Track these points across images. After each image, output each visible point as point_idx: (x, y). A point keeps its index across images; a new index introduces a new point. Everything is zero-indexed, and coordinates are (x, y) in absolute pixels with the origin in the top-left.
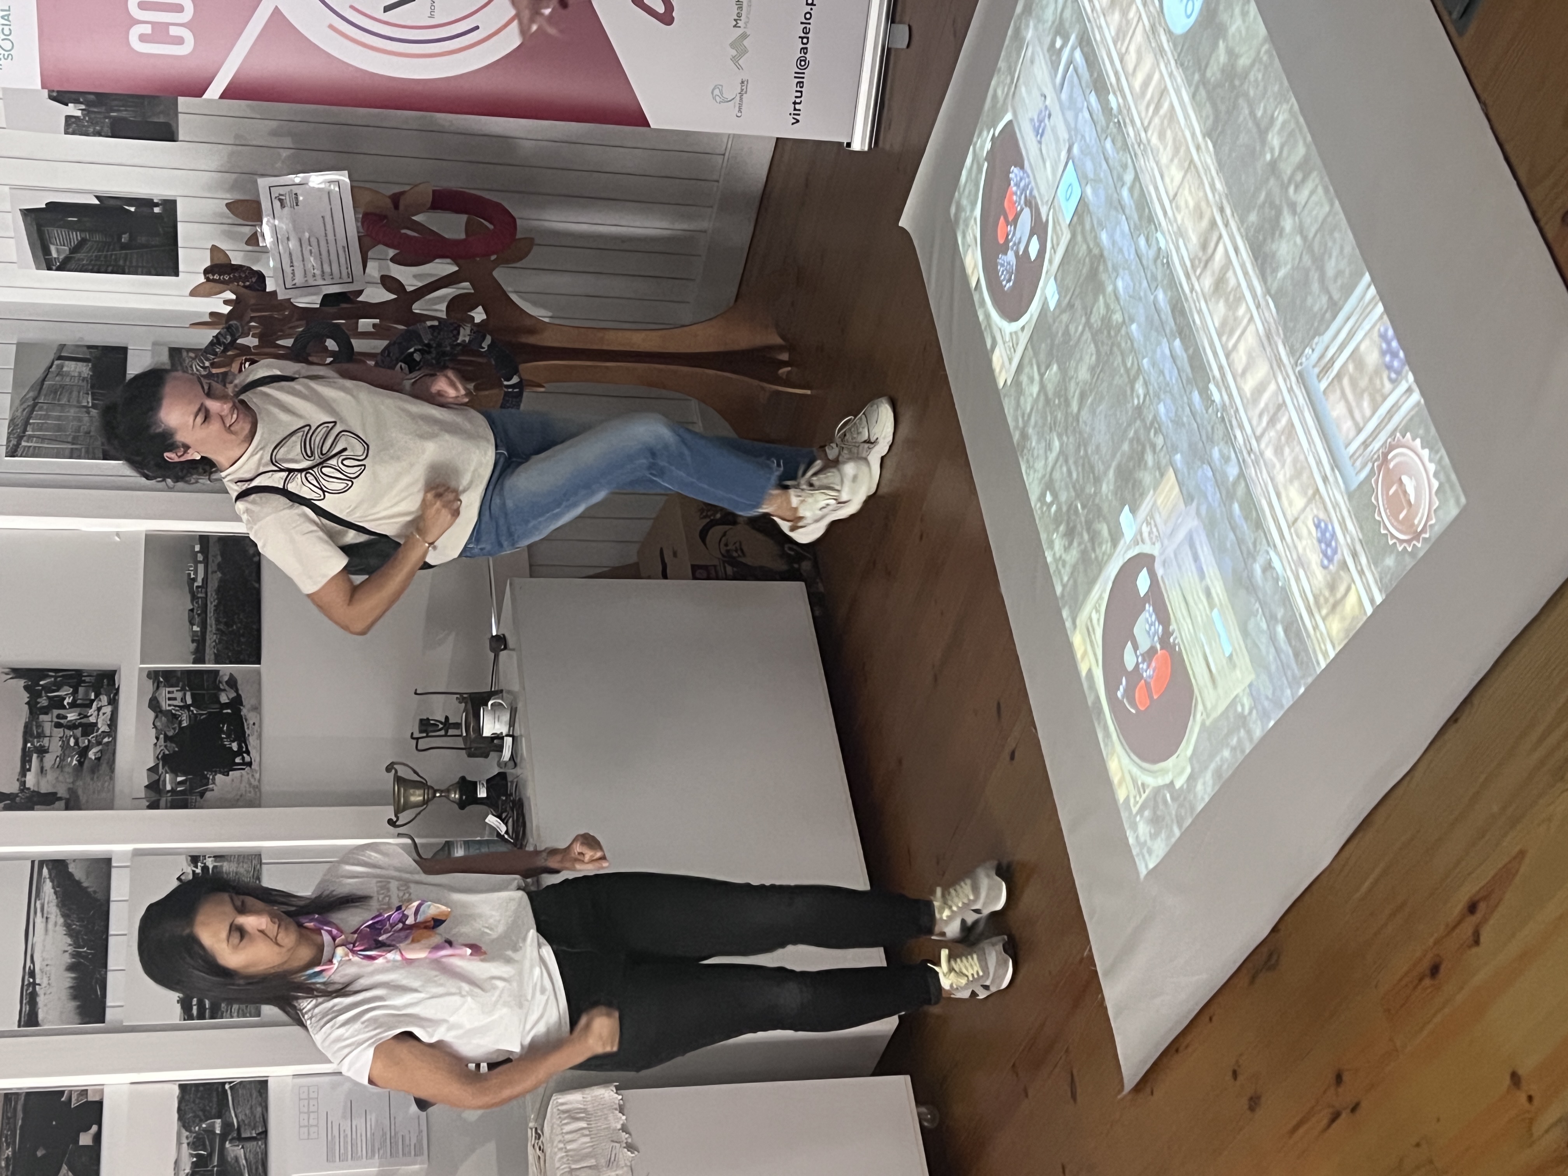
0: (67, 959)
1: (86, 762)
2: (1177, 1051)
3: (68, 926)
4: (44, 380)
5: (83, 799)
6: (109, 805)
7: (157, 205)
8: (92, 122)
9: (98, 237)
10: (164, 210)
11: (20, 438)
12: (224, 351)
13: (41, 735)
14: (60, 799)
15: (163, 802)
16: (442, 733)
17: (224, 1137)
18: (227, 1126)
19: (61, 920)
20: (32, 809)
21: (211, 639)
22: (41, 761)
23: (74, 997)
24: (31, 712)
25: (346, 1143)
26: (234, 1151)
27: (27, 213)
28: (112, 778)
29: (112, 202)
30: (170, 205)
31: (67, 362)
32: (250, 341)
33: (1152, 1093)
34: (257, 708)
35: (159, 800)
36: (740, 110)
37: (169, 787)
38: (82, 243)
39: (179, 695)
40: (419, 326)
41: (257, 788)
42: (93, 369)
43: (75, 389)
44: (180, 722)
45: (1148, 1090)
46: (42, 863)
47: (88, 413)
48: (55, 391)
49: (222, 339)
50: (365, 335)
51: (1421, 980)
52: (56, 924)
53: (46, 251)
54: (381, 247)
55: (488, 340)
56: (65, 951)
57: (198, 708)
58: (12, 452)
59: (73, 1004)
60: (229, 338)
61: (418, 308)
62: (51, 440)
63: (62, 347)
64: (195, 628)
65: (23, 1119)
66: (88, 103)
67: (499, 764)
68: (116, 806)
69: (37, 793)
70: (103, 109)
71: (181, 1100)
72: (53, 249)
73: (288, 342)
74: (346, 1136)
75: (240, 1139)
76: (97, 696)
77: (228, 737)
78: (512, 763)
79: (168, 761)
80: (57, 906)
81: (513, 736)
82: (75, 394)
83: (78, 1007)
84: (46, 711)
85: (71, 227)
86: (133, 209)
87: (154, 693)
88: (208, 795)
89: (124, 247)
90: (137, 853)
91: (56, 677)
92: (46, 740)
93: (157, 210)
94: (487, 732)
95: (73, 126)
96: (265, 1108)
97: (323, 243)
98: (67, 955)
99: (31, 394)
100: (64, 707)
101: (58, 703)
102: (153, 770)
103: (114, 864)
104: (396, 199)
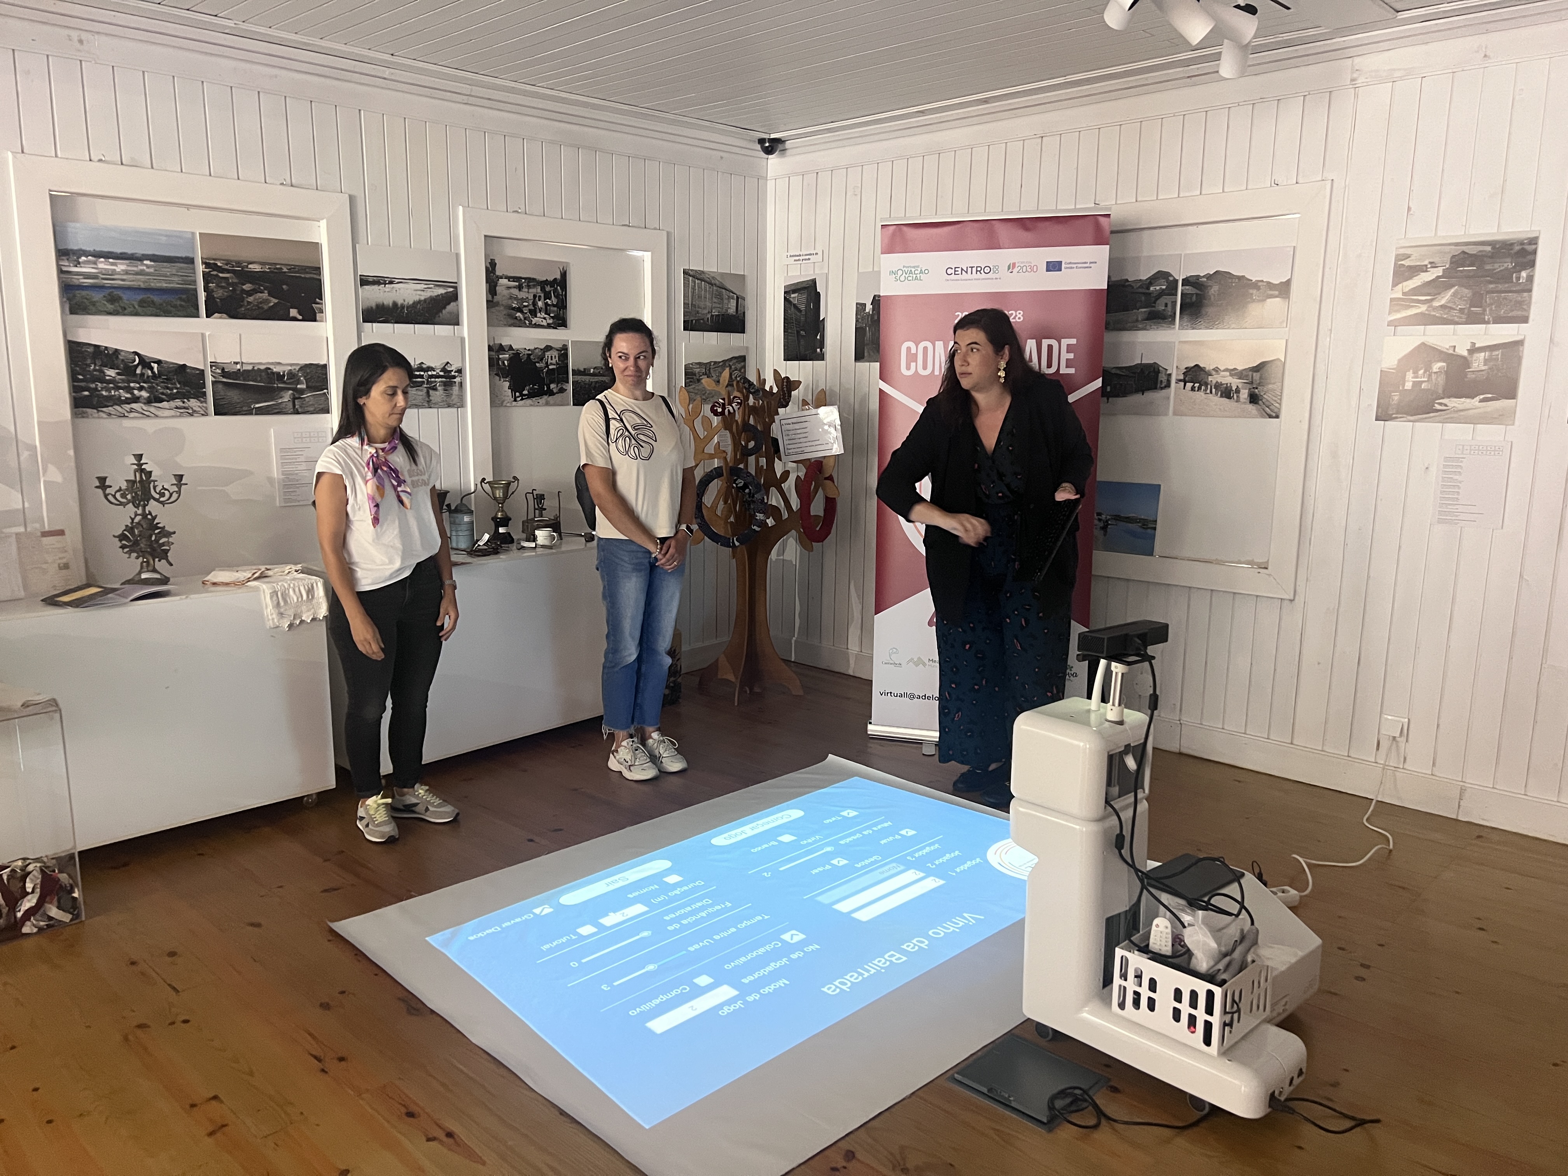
0: (400, 302)
1: (515, 312)
2: (356, 955)
3: (420, 301)
4: (725, 289)
5: (493, 310)
6: (489, 324)
7: (821, 350)
8: (863, 318)
9: (803, 319)
10: (819, 354)
11: (693, 276)
12: (745, 388)
13: (529, 287)
14: (493, 297)
15: (492, 353)
16: (536, 507)
17: (295, 390)
18: (302, 392)
19: (422, 298)
20: (487, 282)
21: (587, 379)
22: (514, 287)
23: (377, 306)
24: (542, 282)
25: (293, 459)
26: (287, 396)
27: (814, 282)
28: (505, 325)
29: (822, 327)
30: (821, 357)
31: (735, 301)
32: (751, 401)
33: (329, 941)
34: (547, 404)
35: (493, 351)
36: (886, 663)
37: (501, 356)
38: (800, 311)
39: (554, 361)
40: (763, 492)
41: (501, 405)
42: (732, 316)
43: (721, 306)
44: (539, 363)
45: (331, 938)
46: (456, 288)
47: (709, 312)
48: (720, 297)
49: (752, 387)
50: (757, 462)
51: (404, 1106)
52: (420, 295)
53: (794, 291)
54: (805, 471)
55: (757, 529)
56: (404, 301)
57: (547, 372)
58: (685, 272)
59: (374, 305)
60: (753, 391)
61: (773, 490)
62: (693, 293)
63: (744, 299)
64: (592, 371)
65: (305, 278)
66: (873, 315)
67: (518, 540)
68: (490, 328)
69: (496, 285)
70: (870, 323)
71: (317, 366)
72: (796, 295)
73: (752, 422)
74: (296, 459)
75: (294, 399)
76: (552, 317)
77: (531, 389)
78: (519, 547)
79: (516, 356)
80: (431, 296)
81: (536, 547)
82: (718, 306)
83: (372, 308)
84: (543, 289)
85: (808, 305)
86: (818, 337)
87: (555, 348)
88: (498, 378)
89: (798, 332)
90: (463, 340)
91: (562, 295)
92: (526, 290)
93: (818, 350)
94: (537, 532)
95: (861, 307)
96: (312, 413)
97: (805, 440)
98: (402, 302)
99: (717, 283)
100: (545, 300)
101: (547, 296)
102: (511, 348)
103: (456, 327)
104: (830, 478)
